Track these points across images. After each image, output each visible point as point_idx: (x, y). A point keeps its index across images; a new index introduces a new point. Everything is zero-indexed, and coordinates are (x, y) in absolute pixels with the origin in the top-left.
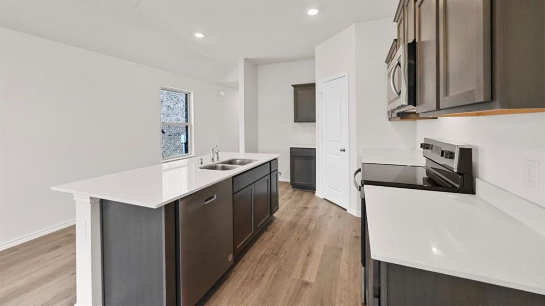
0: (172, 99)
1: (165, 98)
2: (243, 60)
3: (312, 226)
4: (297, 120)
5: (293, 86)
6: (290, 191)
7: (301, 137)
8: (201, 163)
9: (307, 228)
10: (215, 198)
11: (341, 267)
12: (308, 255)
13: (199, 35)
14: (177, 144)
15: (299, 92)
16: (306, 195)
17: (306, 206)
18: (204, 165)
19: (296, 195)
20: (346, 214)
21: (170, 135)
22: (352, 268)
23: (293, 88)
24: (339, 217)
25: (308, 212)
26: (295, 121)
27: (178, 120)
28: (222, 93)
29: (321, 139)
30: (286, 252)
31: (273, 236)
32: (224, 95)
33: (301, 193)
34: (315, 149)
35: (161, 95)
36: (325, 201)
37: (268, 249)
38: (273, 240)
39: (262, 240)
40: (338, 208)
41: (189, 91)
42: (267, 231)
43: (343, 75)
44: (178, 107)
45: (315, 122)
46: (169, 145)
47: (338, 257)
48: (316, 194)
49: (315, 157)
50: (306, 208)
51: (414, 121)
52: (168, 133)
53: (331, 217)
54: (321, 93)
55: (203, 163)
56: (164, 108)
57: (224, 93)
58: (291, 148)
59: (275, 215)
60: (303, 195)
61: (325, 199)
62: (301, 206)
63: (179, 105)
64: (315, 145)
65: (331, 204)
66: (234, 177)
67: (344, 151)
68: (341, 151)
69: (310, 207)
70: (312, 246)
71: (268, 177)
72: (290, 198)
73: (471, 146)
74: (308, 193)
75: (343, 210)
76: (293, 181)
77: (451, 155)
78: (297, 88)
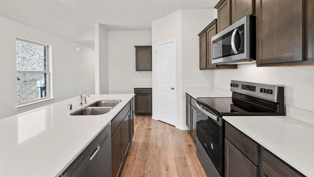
0: (28, 52)
1: (20, 51)
2: (98, 24)
4: (138, 70)
5: (135, 46)
8: (71, 109)
9: (157, 146)
10: (99, 148)
11: (192, 174)
12: (167, 170)
14: (33, 88)
15: (139, 51)
16: (146, 119)
17: (149, 128)
18: (74, 110)
19: (140, 120)
20: (176, 129)
21: (25, 82)
22: (199, 173)
23: (135, 48)
24: (173, 132)
25: (152, 133)
26: (137, 70)
27: (33, 69)
29: (156, 82)
30: (150, 172)
31: (135, 159)
33: (143, 118)
34: (152, 88)
35: (17, 48)
37: (135, 173)
38: (136, 163)
39: (128, 165)
41: (48, 45)
42: (129, 155)
43: (173, 41)
44: (34, 59)
45: (151, 70)
46: (24, 90)
47: (186, 165)
49: (151, 94)
52: (24, 80)
53: (168, 133)
55: (73, 108)
56: (20, 59)
57: (79, 49)
58: (135, 88)
60: (144, 120)
61: (159, 120)
62: (146, 128)
63: (35, 57)
64: (151, 85)
65: (164, 124)
66: (112, 121)
68: (172, 89)
69: (152, 128)
70: (166, 160)
71: (129, 113)
73: (284, 86)
74: (147, 117)
75: (173, 127)
76: (137, 110)
77: (271, 92)
78: (138, 48)
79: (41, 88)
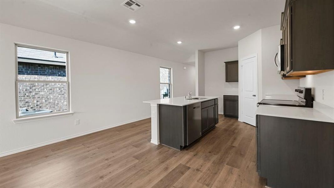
2: (198, 51)
3: (236, 131)
4: (228, 81)
5: (225, 62)
6: (223, 118)
7: (230, 90)
9: (233, 131)
13: (179, 43)
15: (229, 66)
16: (233, 121)
23: (225, 64)
25: (234, 126)
26: (226, 82)
28: (185, 68)
32: (186, 69)
33: (230, 119)
34: (238, 96)
36: (244, 123)
40: (252, 126)
41: (171, 68)
43: (254, 56)
45: (238, 81)
48: (239, 120)
49: (238, 100)
50: (233, 125)
51: (298, 80)
53: (247, 129)
54: (242, 66)
58: (224, 95)
59: (216, 125)
62: (230, 124)
64: (238, 94)
65: (247, 125)
66: (202, 102)
67: (255, 96)
68: (253, 96)
71: (214, 106)
72: (224, 121)
73: (311, 87)
74: (234, 119)
76: (225, 114)
77: (302, 92)
78: (227, 64)
79: (163, 95)
